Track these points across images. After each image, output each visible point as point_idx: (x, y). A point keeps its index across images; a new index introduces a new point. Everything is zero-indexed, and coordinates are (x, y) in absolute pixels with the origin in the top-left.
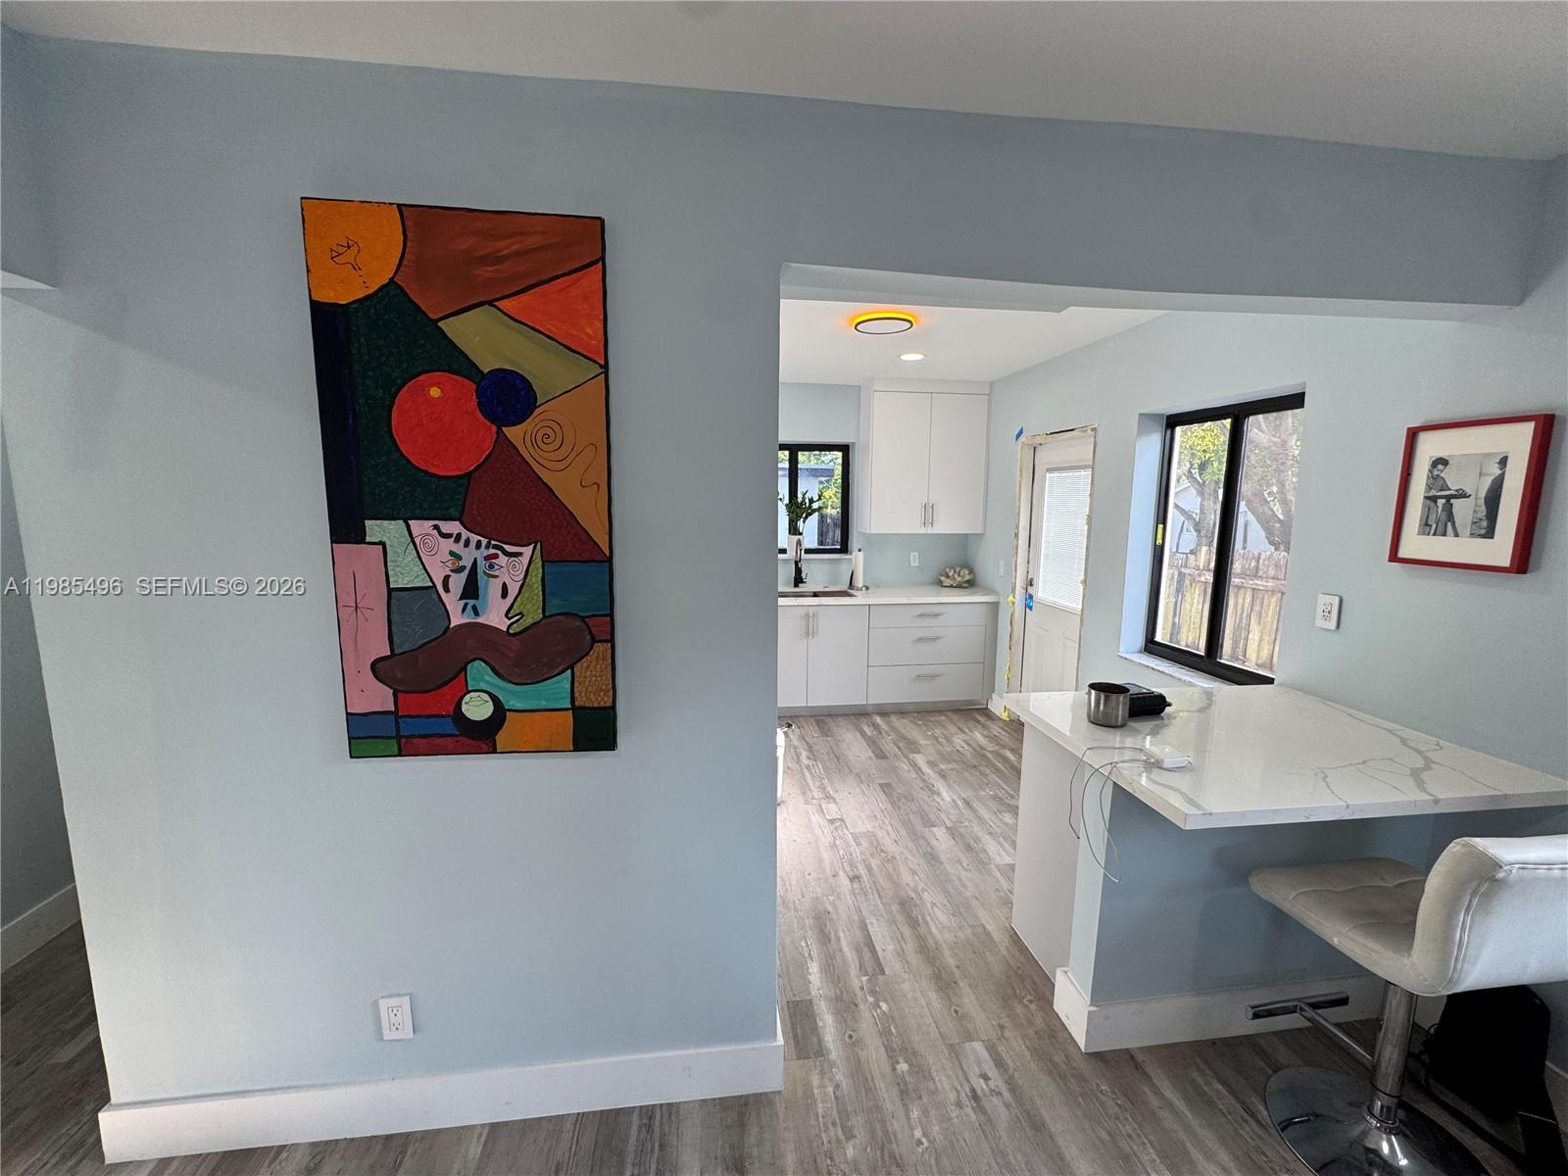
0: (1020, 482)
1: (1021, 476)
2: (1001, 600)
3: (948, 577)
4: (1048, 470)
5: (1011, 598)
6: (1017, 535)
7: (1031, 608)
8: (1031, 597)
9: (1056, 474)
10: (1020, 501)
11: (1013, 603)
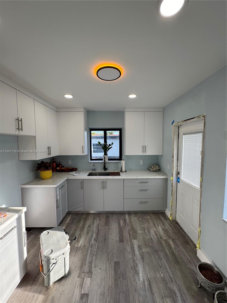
0: (174, 139)
1: (174, 136)
2: (168, 178)
3: (152, 168)
4: (184, 134)
5: (171, 178)
6: (173, 157)
7: (179, 182)
8: (179, 178)
9: (187, 136)
10: (174, 145)
11: (173, 180)
